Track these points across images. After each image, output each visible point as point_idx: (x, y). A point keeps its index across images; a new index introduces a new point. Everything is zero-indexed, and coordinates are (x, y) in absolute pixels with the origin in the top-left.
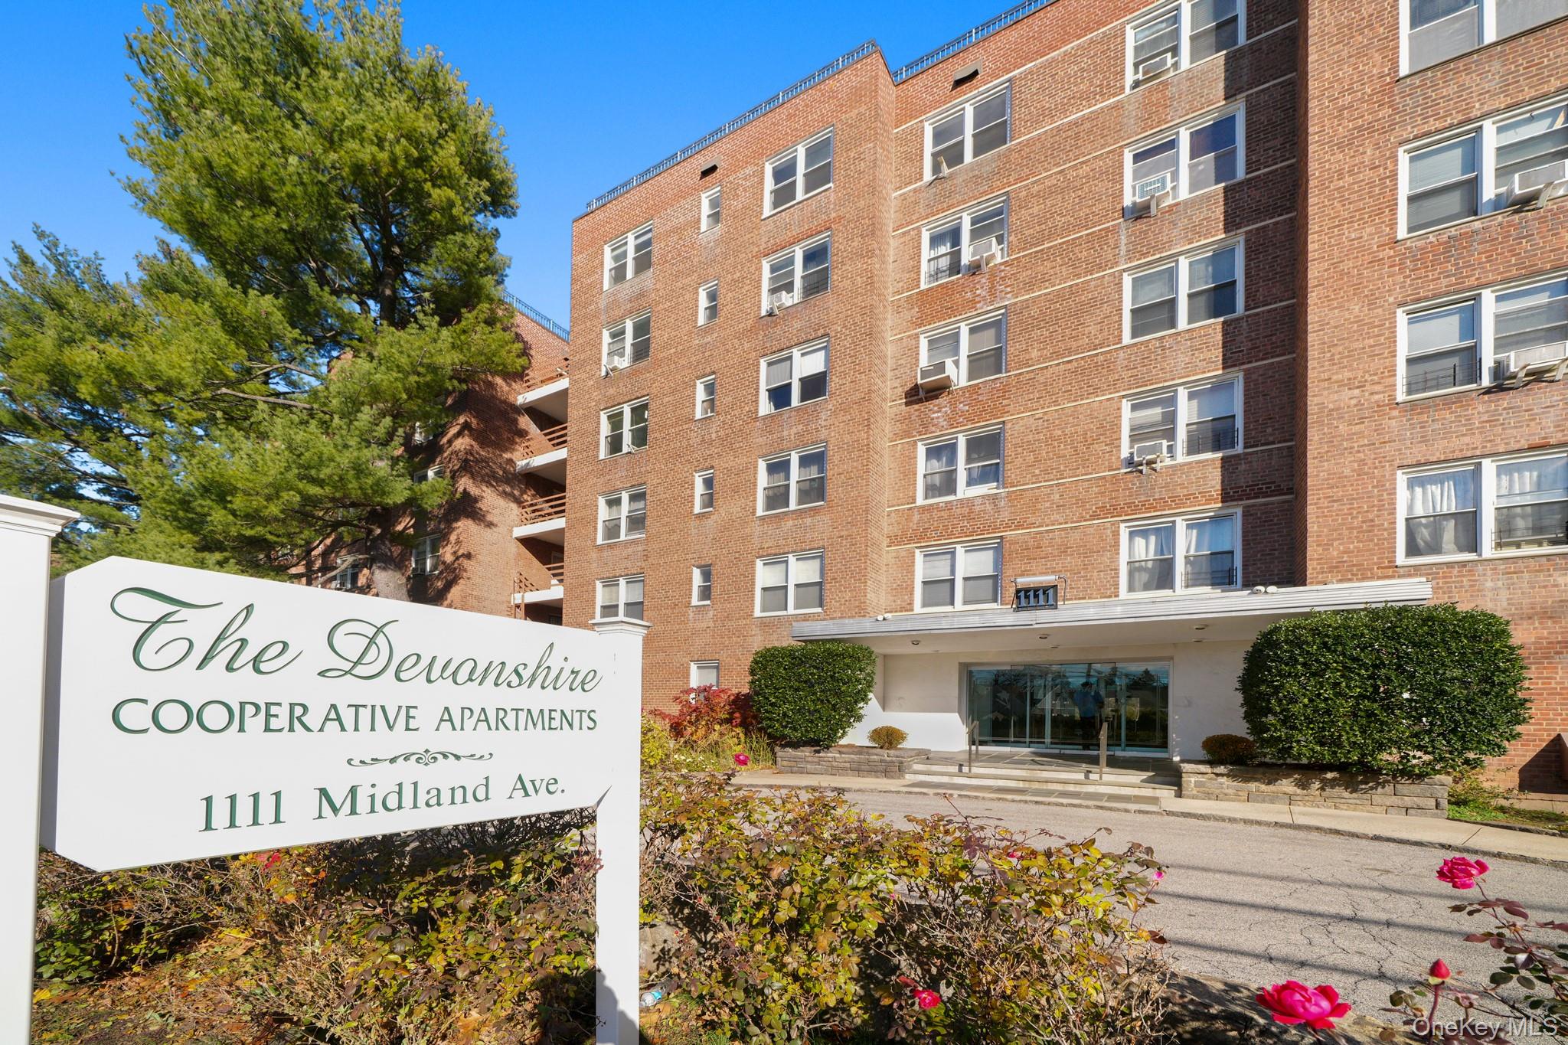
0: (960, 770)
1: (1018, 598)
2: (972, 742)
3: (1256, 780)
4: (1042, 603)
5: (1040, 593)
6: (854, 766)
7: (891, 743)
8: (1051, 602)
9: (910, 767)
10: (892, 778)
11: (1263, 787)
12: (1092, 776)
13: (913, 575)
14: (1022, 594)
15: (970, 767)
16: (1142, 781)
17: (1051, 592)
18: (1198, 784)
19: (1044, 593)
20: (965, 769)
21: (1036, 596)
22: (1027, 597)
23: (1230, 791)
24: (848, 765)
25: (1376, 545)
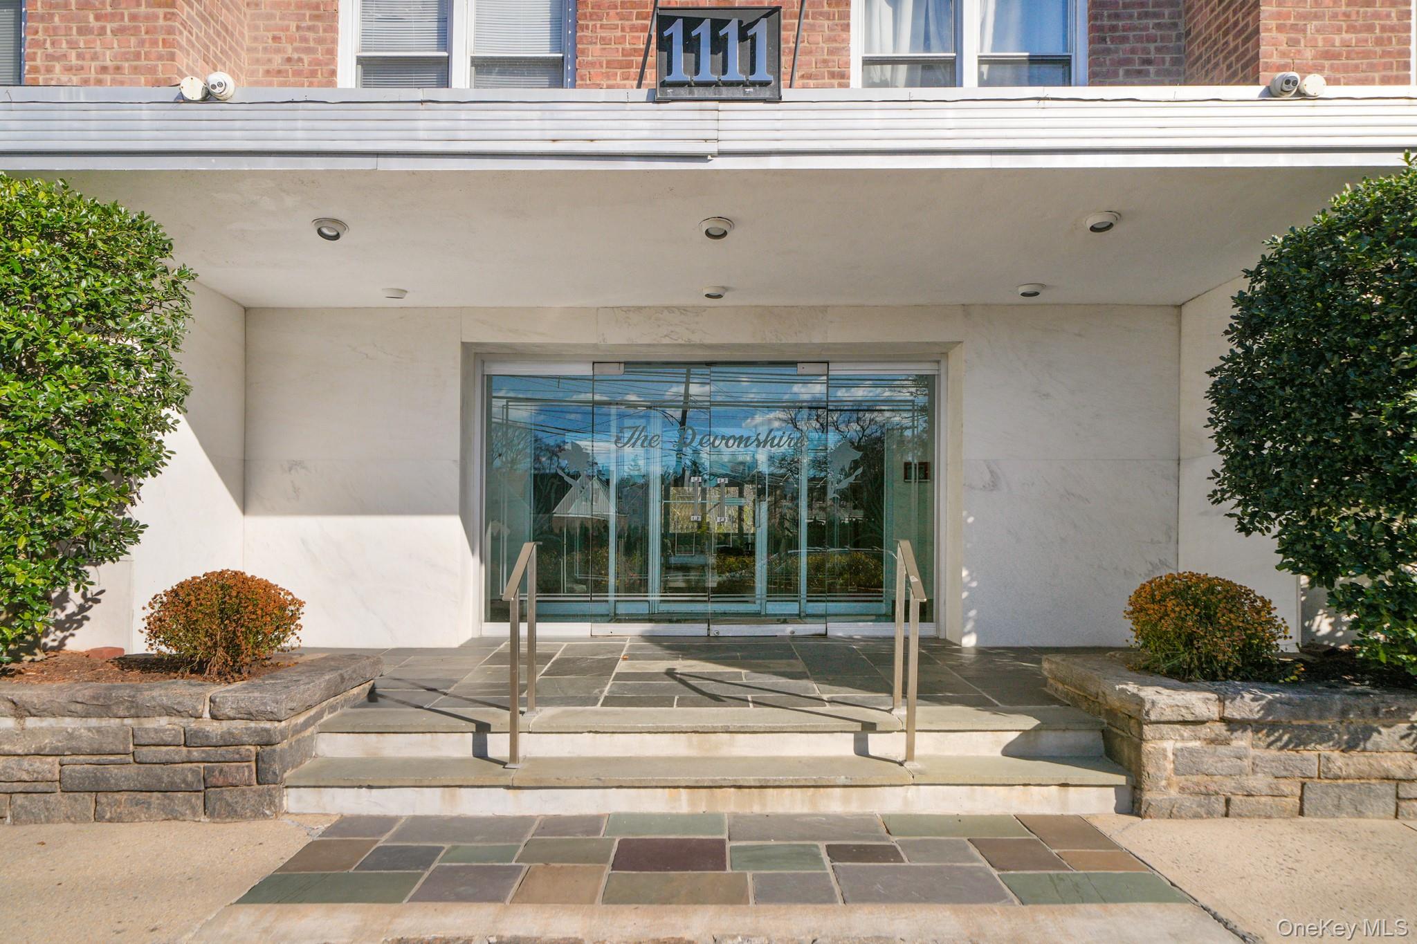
0: (480, 751)
1: (665, 44)
2: (497, 610)
3: (1324, 736)
4: (735, 71)
5: (732, 30)
6: (79, 767)
7: (233, 648)
8: (762, 73)
9: (303, 750)
10: (233, 813)
11: (1339, 761)
12: (878, 744)
13: (333, 29)
14: (676, 30)
15: (514, 732)
16: (1008, 751)
17: (761, 30)
18: (1187, 763)
19: (742, 37)
20: (498, 745)
21: (719, 45)
22: (691, 45)
23: (1259, 782)
24: (49, 766)
25: (1379, 42)
